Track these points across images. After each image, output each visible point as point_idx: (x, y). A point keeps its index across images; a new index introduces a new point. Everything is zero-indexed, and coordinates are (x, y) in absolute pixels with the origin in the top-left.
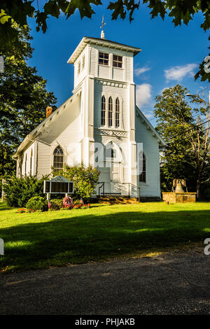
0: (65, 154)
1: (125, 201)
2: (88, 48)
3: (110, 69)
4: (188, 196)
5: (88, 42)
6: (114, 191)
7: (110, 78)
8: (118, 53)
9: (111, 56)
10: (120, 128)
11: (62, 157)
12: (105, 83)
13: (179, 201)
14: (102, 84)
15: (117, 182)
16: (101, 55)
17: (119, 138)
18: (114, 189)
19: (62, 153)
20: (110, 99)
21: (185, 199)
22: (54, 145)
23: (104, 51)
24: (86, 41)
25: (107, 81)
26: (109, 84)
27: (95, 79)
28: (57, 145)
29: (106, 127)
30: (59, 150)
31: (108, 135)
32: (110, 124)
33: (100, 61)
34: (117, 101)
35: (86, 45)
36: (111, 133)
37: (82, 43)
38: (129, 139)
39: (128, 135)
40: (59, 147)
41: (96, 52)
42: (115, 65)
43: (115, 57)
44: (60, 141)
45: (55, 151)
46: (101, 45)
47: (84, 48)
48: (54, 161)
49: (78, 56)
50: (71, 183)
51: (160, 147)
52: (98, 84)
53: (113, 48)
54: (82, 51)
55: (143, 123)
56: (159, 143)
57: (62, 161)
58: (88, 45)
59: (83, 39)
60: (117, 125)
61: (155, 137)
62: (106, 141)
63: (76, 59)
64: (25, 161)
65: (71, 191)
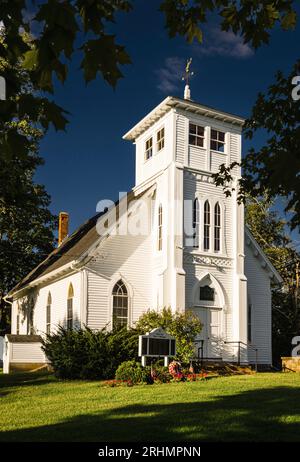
0: (130, 294)
2: (172, 114)
3: (207, 153)
5: (173, 106)
7: (207, 169)
8: (220, 128)
9: (207, 131)
10: (220, 253)
11: (126, 299)
12: (199, 177)
14: (194, 179)
16: (192, 128)
17: (220, 269)
19: (125, 291)
20: (207, 204)
23: (198, 122)
24: (172, 102)
25: (203, 173)
26: (205, 178)
27: (185, 170)
28: (119, 278)
29: (200, 251)
30: (120, 288)
31: (205, 265)
32: (206, 246)
33: (192, 140)
34: (217, 207)
35: (167, 111)
36: (208, 261)
37: (163, 105)
38: (235, 270)
39: (234, 264)
40: (120, 282)
41: (185, 122)
42: (213, 146)
43: (213, 134)
44: (125, 272)
45: (115, 289)
46: (193, 111)
47: (162, 115)
48: (114, 305)
49: (147, 128)
50: (173, 341)
51: (272, 285)
52: (189, 178)
53: (212, 117)
54: (157, 119)
55: (248, 245)
56: (272, 279)
57: (126, 305)
58: (173, 110)
59: (168, 100)
60: (217, 248)
61: (265, 268)
62: (200, 274)
63: (142, 132)
64: (46, 304)
65: (173, 353)
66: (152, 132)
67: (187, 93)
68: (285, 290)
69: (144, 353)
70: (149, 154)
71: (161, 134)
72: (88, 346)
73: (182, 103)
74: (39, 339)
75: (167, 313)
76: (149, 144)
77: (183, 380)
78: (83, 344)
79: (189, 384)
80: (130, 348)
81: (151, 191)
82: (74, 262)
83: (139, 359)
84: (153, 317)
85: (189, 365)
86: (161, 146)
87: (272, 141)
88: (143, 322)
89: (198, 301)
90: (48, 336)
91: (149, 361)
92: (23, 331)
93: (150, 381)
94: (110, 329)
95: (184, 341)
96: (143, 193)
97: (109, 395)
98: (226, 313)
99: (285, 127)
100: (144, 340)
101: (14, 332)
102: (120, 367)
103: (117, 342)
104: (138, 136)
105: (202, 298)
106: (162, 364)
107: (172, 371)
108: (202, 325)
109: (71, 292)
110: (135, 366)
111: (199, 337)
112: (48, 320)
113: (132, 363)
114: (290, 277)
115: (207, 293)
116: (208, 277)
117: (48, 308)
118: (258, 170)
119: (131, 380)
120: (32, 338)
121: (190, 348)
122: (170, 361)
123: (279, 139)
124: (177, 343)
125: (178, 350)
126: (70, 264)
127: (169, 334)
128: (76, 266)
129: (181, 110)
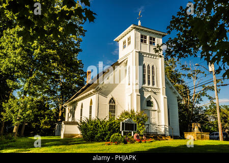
0: (116, 104)
1: (164, 138)
3: (148, 46)
4: (205, 135)
5: (134, 28)
6: (153, 131)
7: (148, 52)
8: (153, 36)
9: (148, 37)
10: (155, 86)
11: (115, 106)
12: (145, 55)
13: (199, 139)
14: (143, 56)
15: (155, 125)
16: (142, 36)
17: (155, 93)
18: (153, 130)
19: (114, 103)
20: (149, 66)
21: (202, 137)
22: (109, 97)
23: (144, 34)
24: (133, 27)
25: (147, 54)
26: (147, 56)
27: (139, 52)
28: (111, 97)
29: (146, 85)
30: (112, 101)
31: (148, 91)
32: (149, 84)
33: (142, 41)
34: (153, 67)
35: (132, 30)
36: (150, 90)
37: (130, 28)
38: (161, 94)
39: (161, 91)
40: (112, 99)
41: (139, 34)
42: (151, 43)
43: (151, 38)
44: (113, 94)
45: (110, 102)
46: (142, 30)
47: (130, 32)
48: (110, 108)
49: (123, 37)
50: (136, 125)
51: (178, 100)
52: (141, 56)
53: (150, 32)
54: (128, 33)
55: (167, 83)
56: (178, 97)
57: (115, 109)
58: (134, 30)
59: (132, 26)
60: (153, 84)
61: (175, 93)
62: (146, 95)
63: (122, 38)
64: (80, 108)
65: (135, 130)
66: (126, 38)
67: (139, 23)
68: (183, 103)
69: (123, 129)
70: (124, 47)
71: (129, 39)
72: (98, 126)
73: (137, 27)
74: (77, 123)
75: (132, 112)
76: (124, 43)
77: (140, 142)
78: (96, 125)
79: (143, 144)
80: (117, 128)
81: (125, 61)
82: (93, 90)
83: (120, 132)
84: (127, 114)
85: (143, 136)
86: (129, 43)
87: (179, 35)
88: (122, 116)
89: (146, 107)
90: (81, 122)
91: (125, 133)
92: (70, 120)
93: (125, 142)
94: (108, 119)
95: (140, 125)
96: (122, 62)
97: (107, 148)
98: (159, 112)
99: (184, 29)
100: (123, 124)
101: (66, 120)
102: (112, 136)
103: (111, 125)
104: (120, 40)
105: (148, 106)
106: (131, 135)
107: (135, 138)
108: (148, 118)
109: (91, 103)
110: (119, 135)
111: (147, 123)
112: (81, 115)
113: (117, 134)
114: (185, 97)
115: (149, 103)
116: (150, 97)
117: (81, 110)
118: (173, 47)
119: (117, 142)
120: (74, 123)
121: (143, 128)
122: (134, 133)
123: (182, 34)
124: (137, 125)
125: (138, 128)
126: (91, 91)
127: (134, 121)
128: (94, 92)
129: (137, 29)
